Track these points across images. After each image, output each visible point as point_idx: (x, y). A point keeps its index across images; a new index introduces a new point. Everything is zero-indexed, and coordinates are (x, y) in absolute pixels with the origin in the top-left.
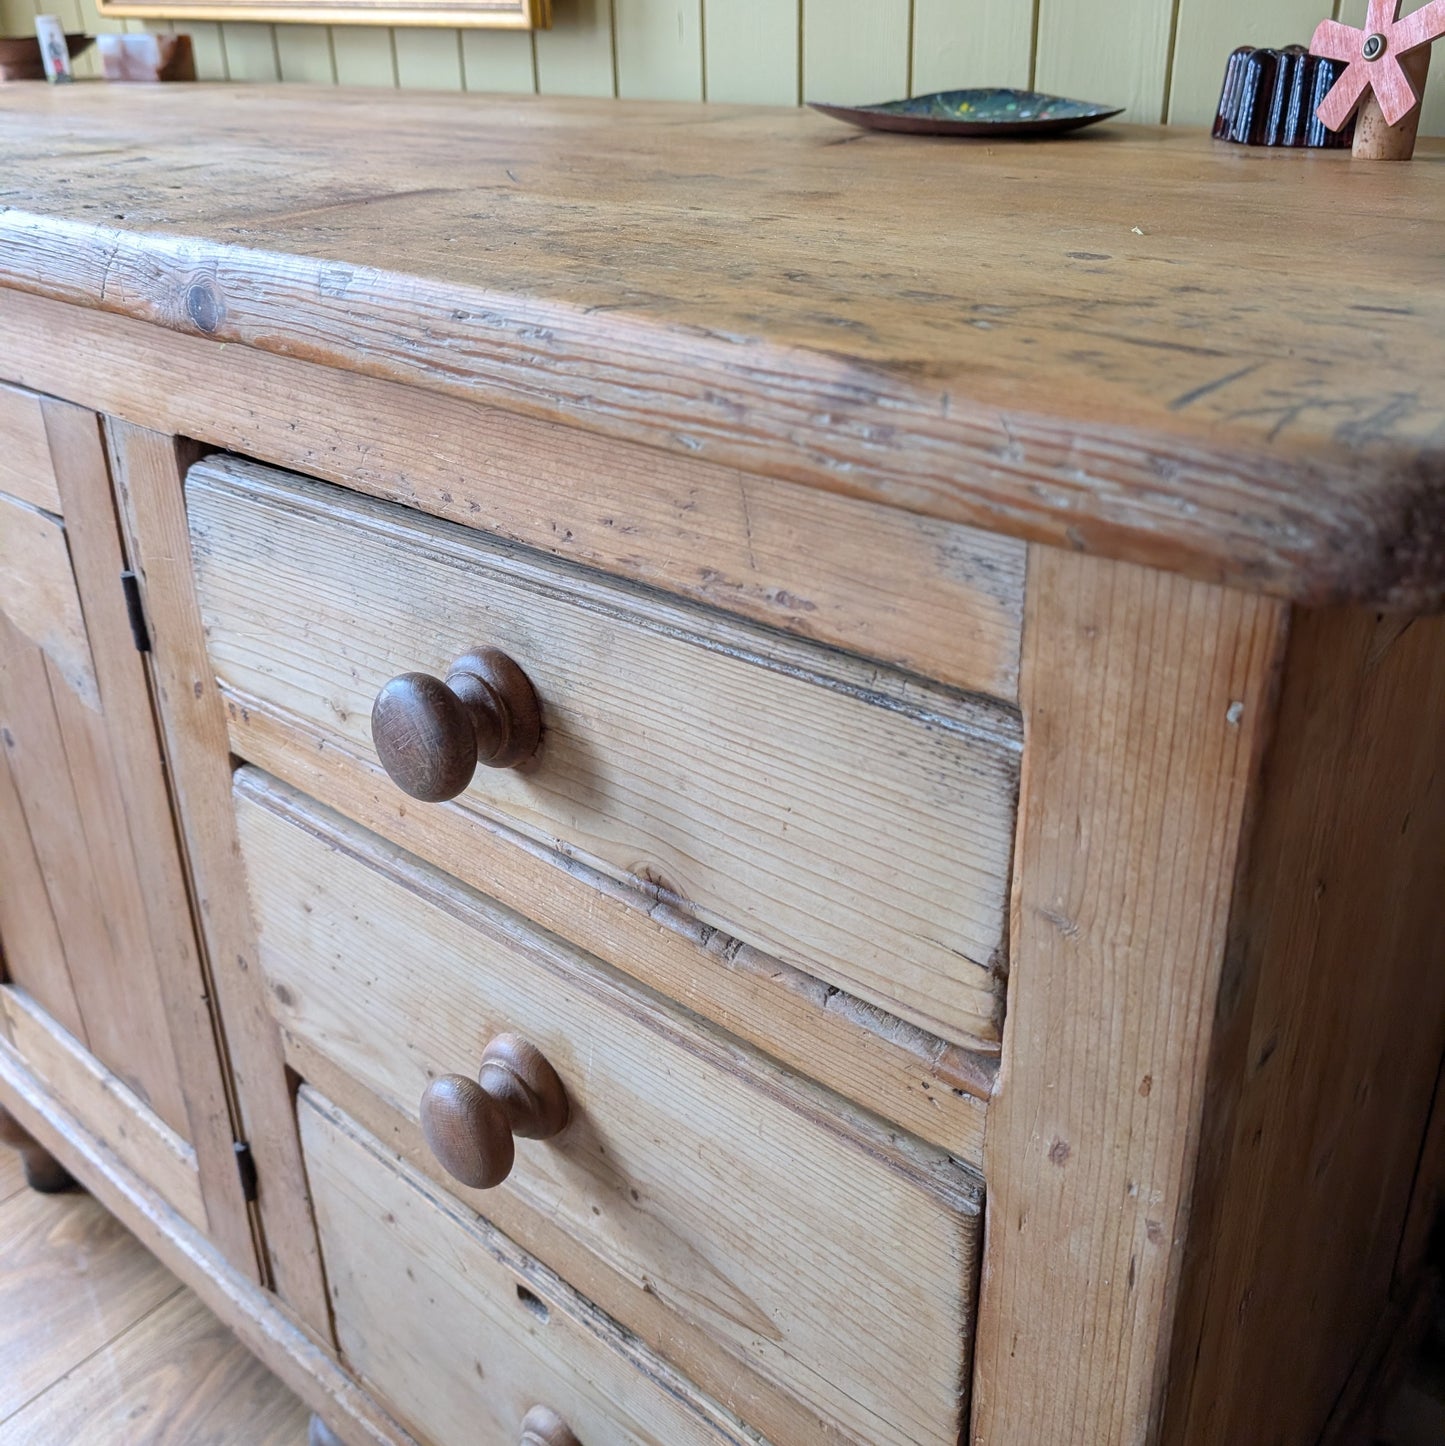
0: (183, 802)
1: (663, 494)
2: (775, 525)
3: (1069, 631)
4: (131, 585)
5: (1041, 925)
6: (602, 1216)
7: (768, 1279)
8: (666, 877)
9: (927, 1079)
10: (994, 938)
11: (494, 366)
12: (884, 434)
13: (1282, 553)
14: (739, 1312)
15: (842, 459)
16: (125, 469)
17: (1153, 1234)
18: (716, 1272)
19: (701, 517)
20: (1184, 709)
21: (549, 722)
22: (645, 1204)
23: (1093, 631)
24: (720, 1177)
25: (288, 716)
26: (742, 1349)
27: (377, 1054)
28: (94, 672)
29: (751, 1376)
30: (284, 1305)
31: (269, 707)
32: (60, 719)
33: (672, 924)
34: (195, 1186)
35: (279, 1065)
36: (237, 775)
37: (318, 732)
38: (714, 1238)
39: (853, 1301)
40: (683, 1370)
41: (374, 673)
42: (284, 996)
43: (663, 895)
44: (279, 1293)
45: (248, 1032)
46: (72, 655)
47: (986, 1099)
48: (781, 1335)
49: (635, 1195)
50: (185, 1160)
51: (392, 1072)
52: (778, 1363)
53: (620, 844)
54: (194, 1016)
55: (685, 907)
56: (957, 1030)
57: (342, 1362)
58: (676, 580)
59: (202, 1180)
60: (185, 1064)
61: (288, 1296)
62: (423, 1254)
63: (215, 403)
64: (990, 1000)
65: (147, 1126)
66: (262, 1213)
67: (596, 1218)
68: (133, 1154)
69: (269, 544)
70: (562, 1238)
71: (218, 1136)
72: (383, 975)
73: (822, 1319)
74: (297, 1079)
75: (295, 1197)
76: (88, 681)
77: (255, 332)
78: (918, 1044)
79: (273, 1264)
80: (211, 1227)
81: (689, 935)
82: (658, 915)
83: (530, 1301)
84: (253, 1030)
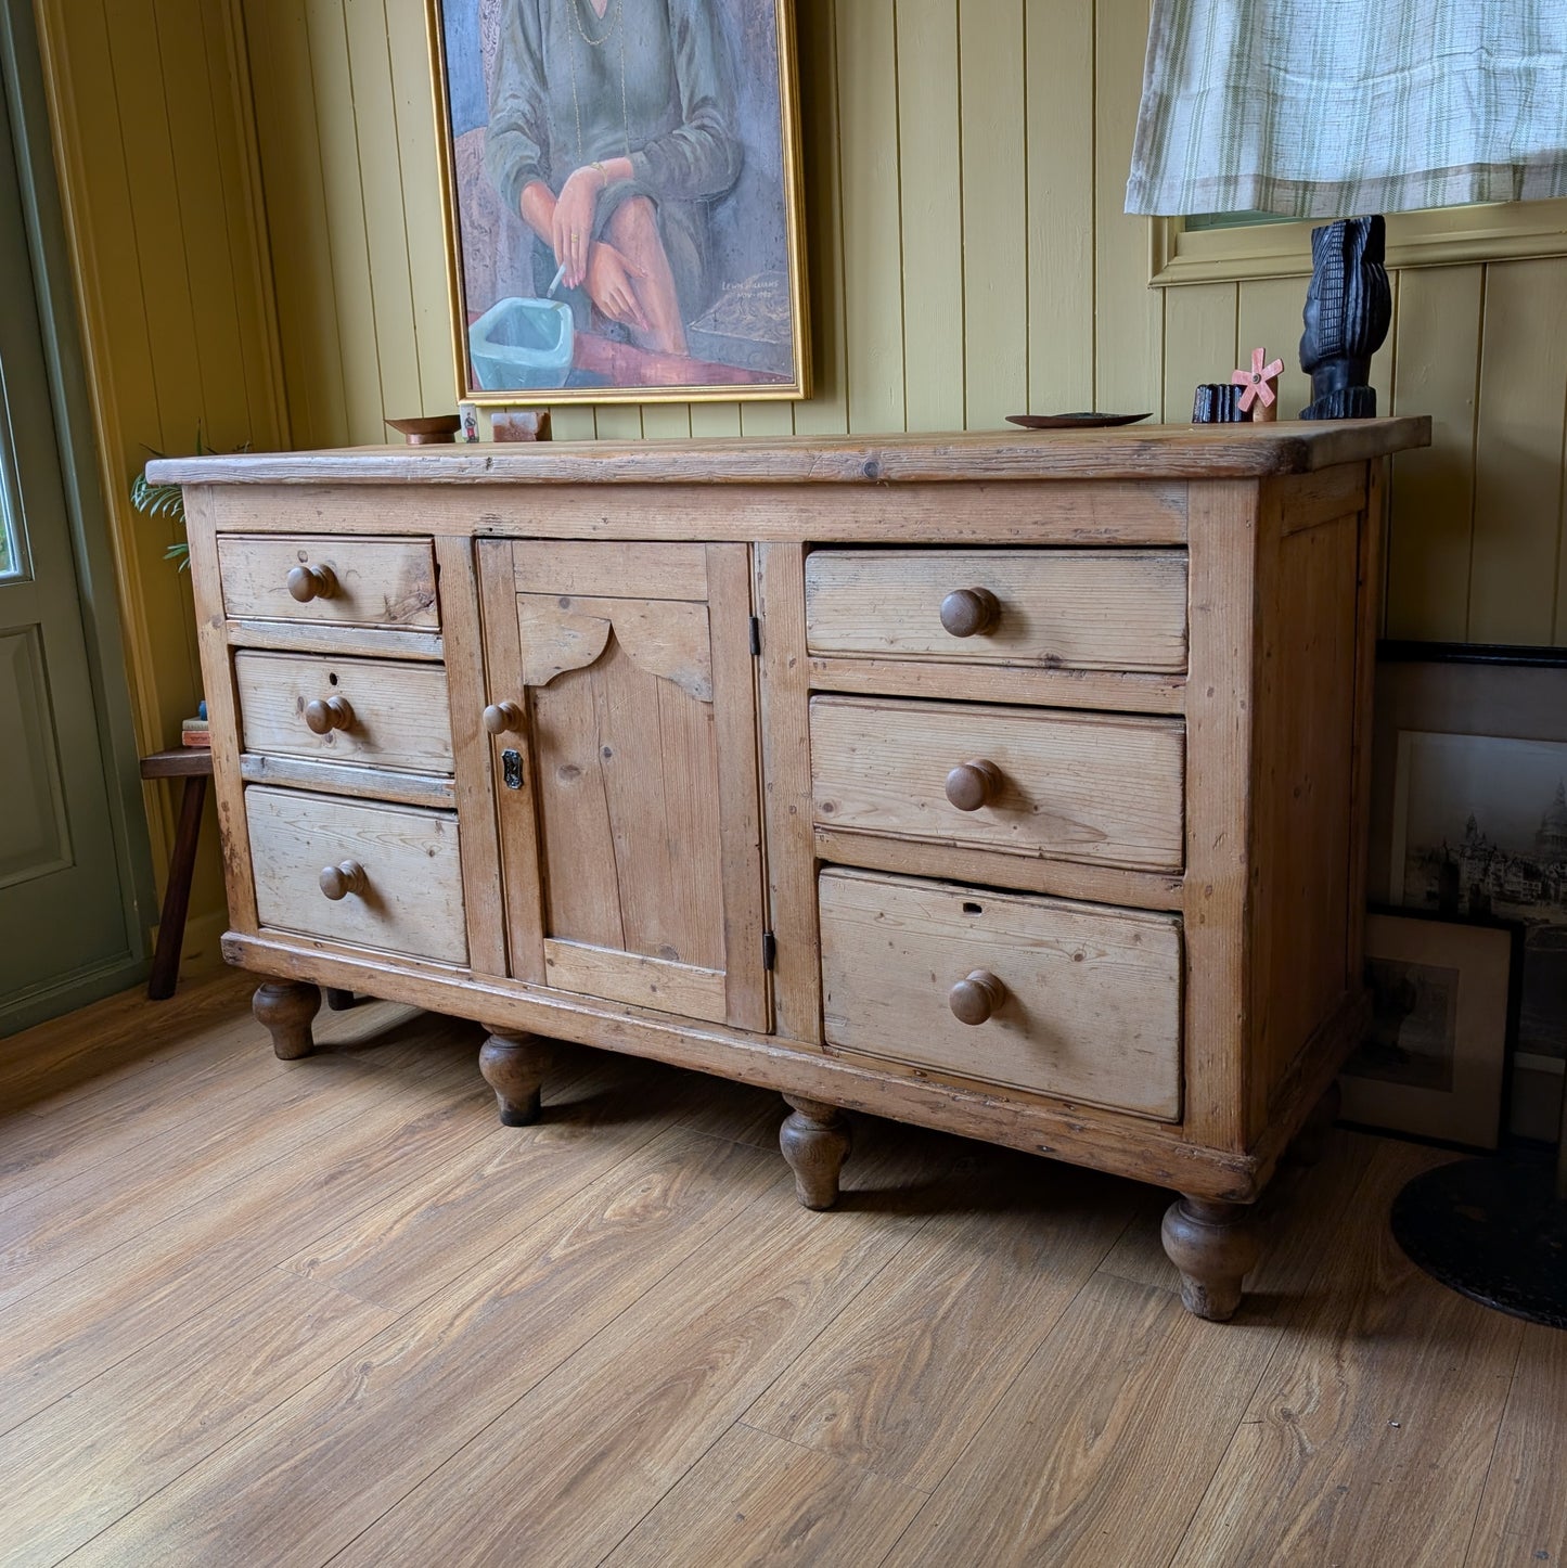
0: (765, 730)
1: (1060, 507)
2: (1104, 507)
3: (1202, 515)
4: (755, 622)
5: (1199, 611)
6: (1019, 829)
7: (1099, 812)
8: (1055, 654)
9: (1163, 687)
10: (1183, 625)
11: (1015, 465)
12: (1154, 457)
13: (1257, 464)
14: (1087, 837)
15: (1141, 466)
16: (764, 565)
17: (1243, 705)
18: (1076, 824)
19: (1075, 512)
20: (1235, 529)
21: (1003, 609)
22: (1041, 810)
23: (1207, 512)
24: (1078, 775)
25: (855, 655)
26: (1088, 855)
27: (889, 811)
28: (711, 679)
29: (1092, 869)
30: (781, 1040)
31: (844, 654)
32: (662, 723)
33: (1058, 673)
34: (720, 989)
35: (811, 862)
36: (814, 698)
37: (872, 657)
38: (1075, 807)
39: (1138, 799)
40: (1056, 893)
41: (912, 617)
42: (828, 808)
43: (1053, 664)
44: (779, 1033)
45: (788, 852)
46: (695, 675)
47: (1184, 685)
48: (1106, 836)
49: (1036, 808)
50: (713, 975)
51: (898, 816)
52: (1105, 851)
53: (1034, 648)
54: (746, 862)
55: (1063, 665)
56: (1173, 665)
57: (825, 1052)
58: (1064, 537)
59: (728, 981)
60: (731, 900)
61: (786, 1029)
62: (902, 924)
63: (834, 522)
64: (1183, 648)
65: (681, 969)
66: (775, 976)
67: (1015, 831)
68: (662, 1000)
69: (856, 577)
70: (994, 858)
71: (750, 938)
72: (899, 765)
73: (1125, 817)
74: (822, 864)
75: (807, 948)
76: (704, 685)
77: (899, 474)
78: (1158, 678)
79: (778, 1012)
80: (728, 1013)
81: (1065, 674)
82: (1051, 672)
83: (971, 908)
84: (792, 849)
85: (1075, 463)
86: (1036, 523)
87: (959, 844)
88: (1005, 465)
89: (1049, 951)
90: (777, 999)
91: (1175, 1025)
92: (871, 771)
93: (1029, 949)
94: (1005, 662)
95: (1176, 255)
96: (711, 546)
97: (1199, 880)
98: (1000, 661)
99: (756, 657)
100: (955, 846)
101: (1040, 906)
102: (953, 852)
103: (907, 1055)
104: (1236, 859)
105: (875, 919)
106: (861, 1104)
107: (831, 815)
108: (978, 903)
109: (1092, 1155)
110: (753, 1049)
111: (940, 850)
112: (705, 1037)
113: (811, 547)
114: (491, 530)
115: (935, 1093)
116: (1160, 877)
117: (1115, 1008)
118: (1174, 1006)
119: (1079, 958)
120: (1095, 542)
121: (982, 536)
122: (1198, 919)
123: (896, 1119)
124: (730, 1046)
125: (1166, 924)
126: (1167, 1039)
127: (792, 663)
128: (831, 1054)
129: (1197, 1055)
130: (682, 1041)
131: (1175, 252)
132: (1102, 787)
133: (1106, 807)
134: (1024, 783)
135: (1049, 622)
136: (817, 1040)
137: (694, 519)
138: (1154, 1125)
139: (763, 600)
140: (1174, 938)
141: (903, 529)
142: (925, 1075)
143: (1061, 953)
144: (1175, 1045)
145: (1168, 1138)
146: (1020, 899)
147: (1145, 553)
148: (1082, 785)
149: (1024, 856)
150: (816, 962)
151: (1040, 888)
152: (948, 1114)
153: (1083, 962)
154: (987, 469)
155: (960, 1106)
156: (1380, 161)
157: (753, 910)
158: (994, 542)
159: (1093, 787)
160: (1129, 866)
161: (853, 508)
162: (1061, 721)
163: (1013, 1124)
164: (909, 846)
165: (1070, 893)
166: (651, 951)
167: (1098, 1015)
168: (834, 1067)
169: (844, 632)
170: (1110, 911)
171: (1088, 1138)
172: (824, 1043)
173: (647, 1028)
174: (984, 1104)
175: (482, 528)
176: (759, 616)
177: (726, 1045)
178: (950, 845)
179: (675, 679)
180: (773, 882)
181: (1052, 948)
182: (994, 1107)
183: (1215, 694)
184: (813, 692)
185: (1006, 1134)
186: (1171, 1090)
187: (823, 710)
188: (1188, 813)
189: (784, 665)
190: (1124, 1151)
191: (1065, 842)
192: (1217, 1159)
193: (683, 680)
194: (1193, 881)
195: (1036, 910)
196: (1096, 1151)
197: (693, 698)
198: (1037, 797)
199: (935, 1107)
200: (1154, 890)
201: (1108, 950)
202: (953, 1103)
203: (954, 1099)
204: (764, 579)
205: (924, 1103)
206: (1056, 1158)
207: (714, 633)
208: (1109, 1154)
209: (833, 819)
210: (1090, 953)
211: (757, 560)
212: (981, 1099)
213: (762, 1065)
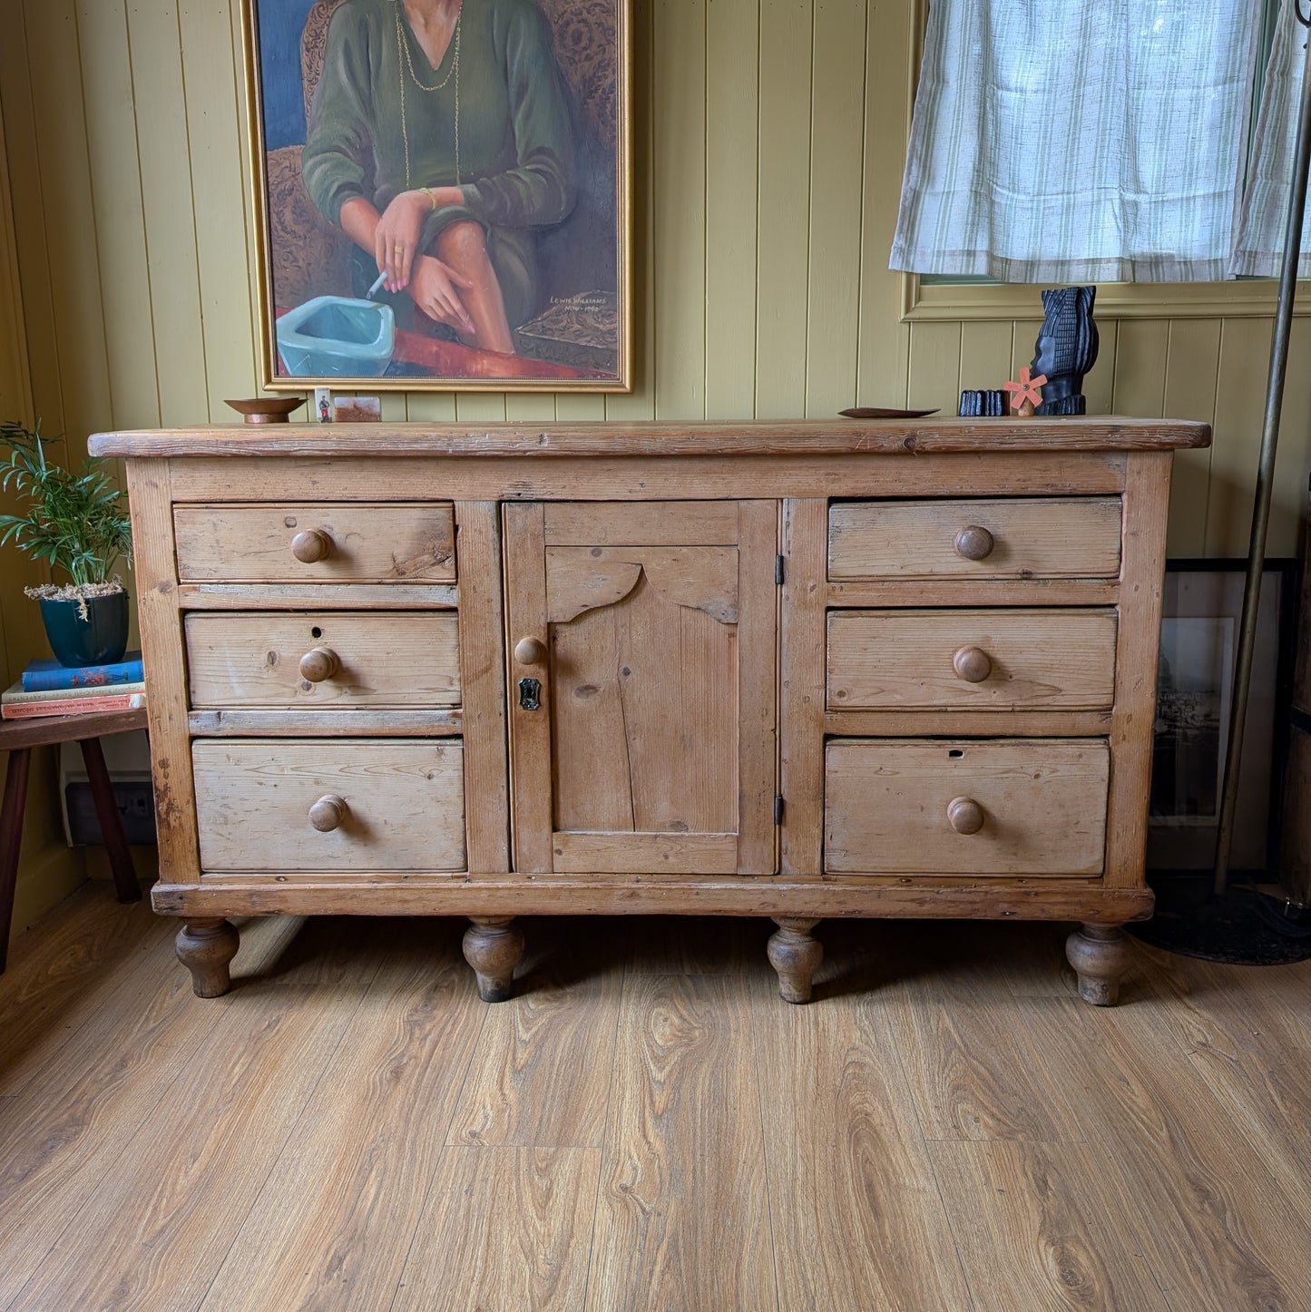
1: (1037, 470)
2: (1068, 469)
3: (1135, 474)
4: (782, 558)
5: (1130, 537)
6: (997, 693)
7: (1056, 675)
8: (1030, 570)
9: (1104, 587)
10: (1119, 546)
12: (1122, 436)
14: (1047, 692)
15: (1113, 442)
16: (792, 516)
17: (1158, 595)
18: (1040, 685)
19: (1048, 472)
20: (1157, 482)
22: (1014, 678)
23: (1139, 473)
24: (1043, 651)
25: (870, 579)
26: (1048, 705)
27: (895, 691)
28: (736, 605)
29: (1049, 714)
30: (785, 877)
31: (861, 579)
32: (683, 644)
33: (1030, 582)
34: (732, 846)
35: (820, 737)
36: (830, 613)
37: (883, 579)
38: (1040, 673)
39: (1084, 663)
40: (1021, 734)
41: (919, 549)
42: (841, 694)
43: (1025, 576)
44: (783, 872)
45: (800, 732)
46: (722, 602)
47: (1119, 585)
48: (1061, 690)
49: (1011, 677)
50: (726, 836)
51: (901, 694)
52: (1061, 701)
53: (1015, 566)
54: (762, 744)
55: (1033, 577)
56: (1111, 572)
57: (825, 880)
58: (1039, 490)
59: (739, 840)
60: (746, 776)
61: (790, 868)
62: (898, 773)
63: (857, 482)
64: (1118, 561)
65: (694, 837)
66: (783, 830)
67: (995, 695)
68: (674, 864)
69: (874, 522)
70: (975, 715)
71: (762, 802)
72: (904, 657)
73: (1075, 676)
74: (828, 737)
75: (812, 803)
76: (730, 610)
77: (932, 446)
78: (1100, 581)
79: (783, 856)
80: (739, 864)
81: (1036, 582)
82: (1025, 582)
83: (955, 754)
84: (804, 729)
85: (1067, 439)
86: (1019, 480)
87: (949, 709)
88: (1016, 441)
89: (1015, 775)
90: (783, 846)
91: (1104, 811)
92: (879, 664)
93: (999, 776)
94: (991, 577)
95: (919, 300)
96: (743, 503)
97: (1124, 713)
98: (987, 577)
99: (779, 586)
100: (946, 711)
101: (1009, 745)
102: (943, 716)
103: (897, 868)
104: (1148, 695)
105: (876, 773)
106: (860, 912)
107: (845, 698)
108: (961, 750)
109: (1043, 910)
110: (764, 888)
111: (932, 715)
112: (718, 887)
113: (833, 500)
114: (519, 494)
115: (923, 891)
116: (1097, 713)
117: (1061, 806)
118: (1105, 798)
119: (1037, 776)
120: (1062, 492)
121: (978, 491)
122: (1121, 738)
123: (889, 917)
124: (743, 890)
125: (1100, 744)
126: (1099, 821)
127: (813, 588)
128: (830, 880)
129: (1117, 828)
130: (697, 894)
131: (919, 299)
132: (1059, 657)
133: (1062, 670)
134: (1002, 661)
135: (1024, 548)
136: (818, 872)
137: (729, 483)
138: (1083, 881)
139: (789, 542)
140: (1106, 752)
141: (914, 487)
142: (910, 881)
143: (1024, 775)
144: (1103, 824)
145: (1094, 887)
146: (992, 742)
147: (1093, 499)
148: (1045, 657)
149: (998, 712)
150: (821, 813)
151: (1011, 732)
152: (933, 905)
153: (1040, 779)
154: (1002, 443)
155: (943, 897)
156: (1052, 250)
157: (766, 780)
158: (986, 494)
159: (1053, 658)
160: (1077, 708)
161: (873, 472)
162: (1032, 615)
163: (982, 902)
164: (908, 715)
165: (1032, 733)
166: (662, 827)
167: (1049, 813)
168: (837, 889)
169: (862, 562)
170: (1059, 741)
171: (1040, 899)
172: (823, 873)
173: (664, 889)
174: (962, 892)
175: (510, 492)
176: (785, 554)
177: (740, 889)
178: (942, 710)
179: (703, 608)
180: (785, 756)
181: (1017, 773)
182: (970, 892)
183: (1139, 589)
184: (829, 609)
185: (978, 910)
186: (1099, 855)
187: (839, 623)
188: (1118, 668)
189: (805, 590)
190: (1066, 903)
191: (1032, 698)
192: (1131, 894)
193: (711, 608)
194: (1119, 713)
195: (1006, 749)
196: (1046, 907)
197: (719, 621)
198: (1011, 669)
199: (921, 902)
200: (1090, 723)
201: (1059, 767)
202: (938, 896)
203: (938, 893)
204: (791, 527)
205: (913, 900)
206: (1016, 919)
207: (742, 570)
208: (1056, 907)
209: (844, 702)
210: (1045, 773)
211: (785, 512)
212: (957, 889)
213: (770, 898)
